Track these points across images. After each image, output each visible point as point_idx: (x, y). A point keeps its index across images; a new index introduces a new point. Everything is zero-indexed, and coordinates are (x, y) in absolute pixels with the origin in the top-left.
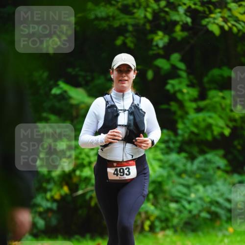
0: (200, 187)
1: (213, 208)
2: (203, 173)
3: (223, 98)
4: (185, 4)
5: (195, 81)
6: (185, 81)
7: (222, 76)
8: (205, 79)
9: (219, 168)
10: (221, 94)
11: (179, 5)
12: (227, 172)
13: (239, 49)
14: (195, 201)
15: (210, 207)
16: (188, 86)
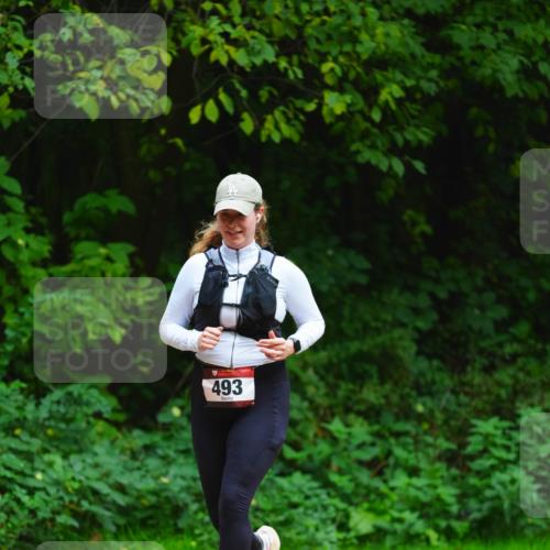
0: (57, 459)
1: (85, 505)
2: (63, 426)
3: (109, 259)
4: (19, 48)
5: (43, 220)
6: (22, 221)
7: (105, 210)
8: (67, 217)
9: (98, 415)
10: (103, 251)
11: (7, 50)
12: (117, 425)
13: (143, 150)
14: (44, 489)
15: (78, 504)
16: (28, 231)
